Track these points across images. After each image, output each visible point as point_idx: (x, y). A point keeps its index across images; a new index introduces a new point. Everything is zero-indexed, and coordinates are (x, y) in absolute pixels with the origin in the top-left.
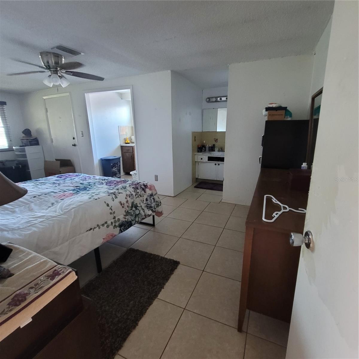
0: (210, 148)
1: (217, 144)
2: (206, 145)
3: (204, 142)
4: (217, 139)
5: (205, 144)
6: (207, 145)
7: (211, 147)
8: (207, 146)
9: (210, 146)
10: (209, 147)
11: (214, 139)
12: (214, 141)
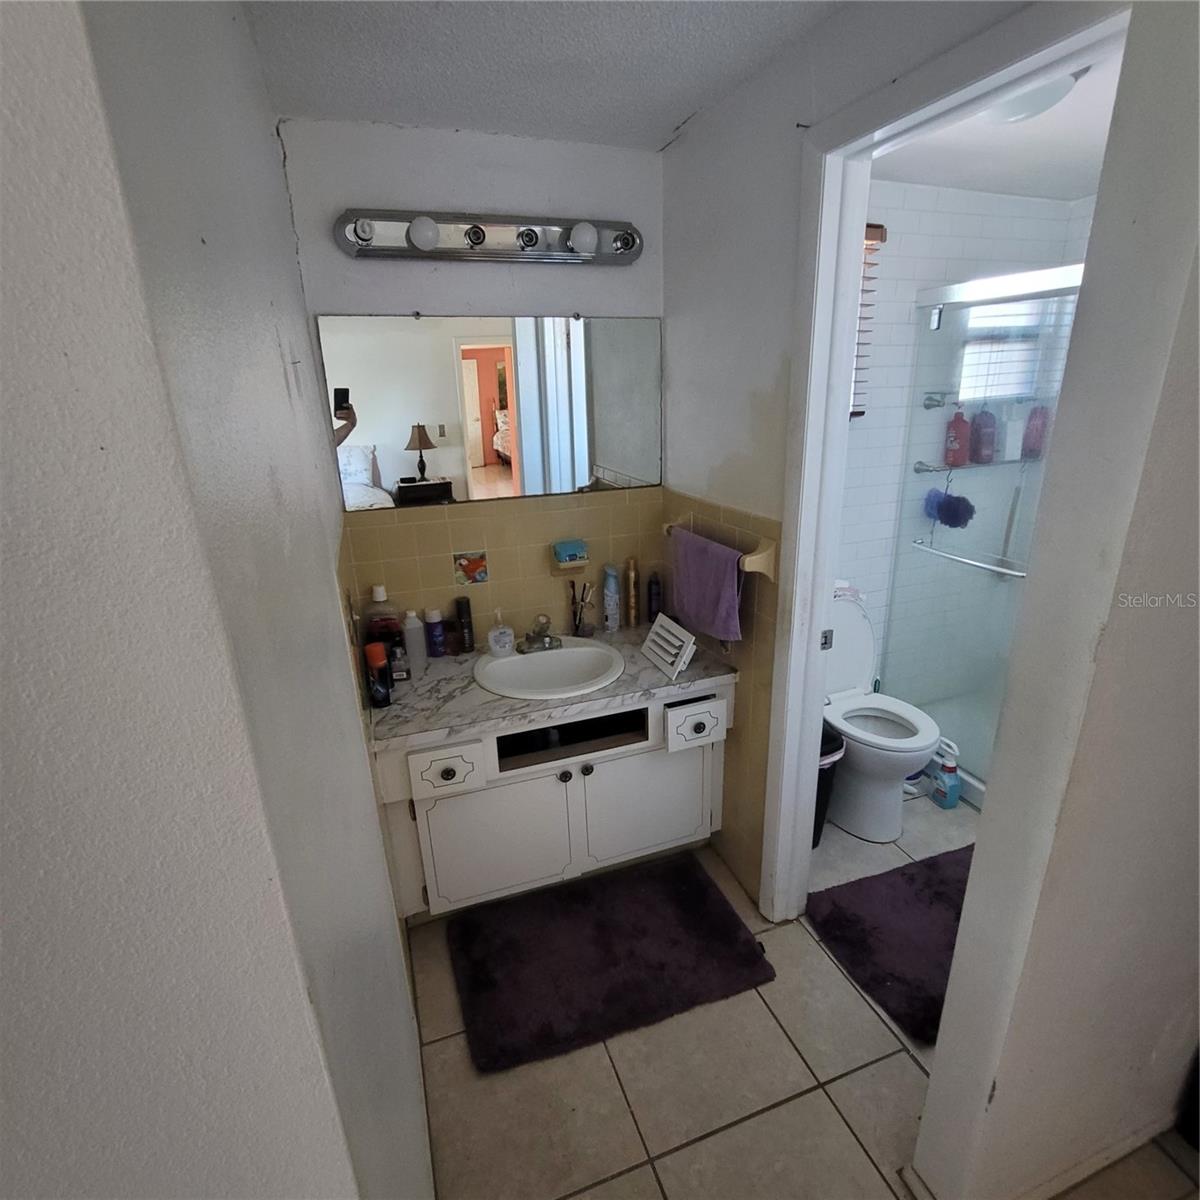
0: (438, 631)
1: (485, 599)
2: (404, 616)
3: (381, 594)
4: (483, 557)
5: (391, 611)
6: (412, 614)
7: (447, 625)
8: (413, 625)
9: (435, 617)
10: (429, 628)
11: (456, 558)
12: (460, 573)
